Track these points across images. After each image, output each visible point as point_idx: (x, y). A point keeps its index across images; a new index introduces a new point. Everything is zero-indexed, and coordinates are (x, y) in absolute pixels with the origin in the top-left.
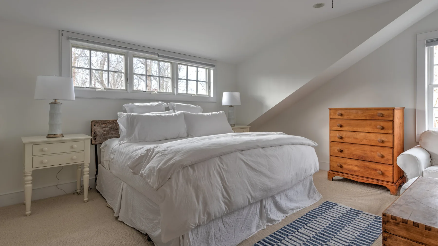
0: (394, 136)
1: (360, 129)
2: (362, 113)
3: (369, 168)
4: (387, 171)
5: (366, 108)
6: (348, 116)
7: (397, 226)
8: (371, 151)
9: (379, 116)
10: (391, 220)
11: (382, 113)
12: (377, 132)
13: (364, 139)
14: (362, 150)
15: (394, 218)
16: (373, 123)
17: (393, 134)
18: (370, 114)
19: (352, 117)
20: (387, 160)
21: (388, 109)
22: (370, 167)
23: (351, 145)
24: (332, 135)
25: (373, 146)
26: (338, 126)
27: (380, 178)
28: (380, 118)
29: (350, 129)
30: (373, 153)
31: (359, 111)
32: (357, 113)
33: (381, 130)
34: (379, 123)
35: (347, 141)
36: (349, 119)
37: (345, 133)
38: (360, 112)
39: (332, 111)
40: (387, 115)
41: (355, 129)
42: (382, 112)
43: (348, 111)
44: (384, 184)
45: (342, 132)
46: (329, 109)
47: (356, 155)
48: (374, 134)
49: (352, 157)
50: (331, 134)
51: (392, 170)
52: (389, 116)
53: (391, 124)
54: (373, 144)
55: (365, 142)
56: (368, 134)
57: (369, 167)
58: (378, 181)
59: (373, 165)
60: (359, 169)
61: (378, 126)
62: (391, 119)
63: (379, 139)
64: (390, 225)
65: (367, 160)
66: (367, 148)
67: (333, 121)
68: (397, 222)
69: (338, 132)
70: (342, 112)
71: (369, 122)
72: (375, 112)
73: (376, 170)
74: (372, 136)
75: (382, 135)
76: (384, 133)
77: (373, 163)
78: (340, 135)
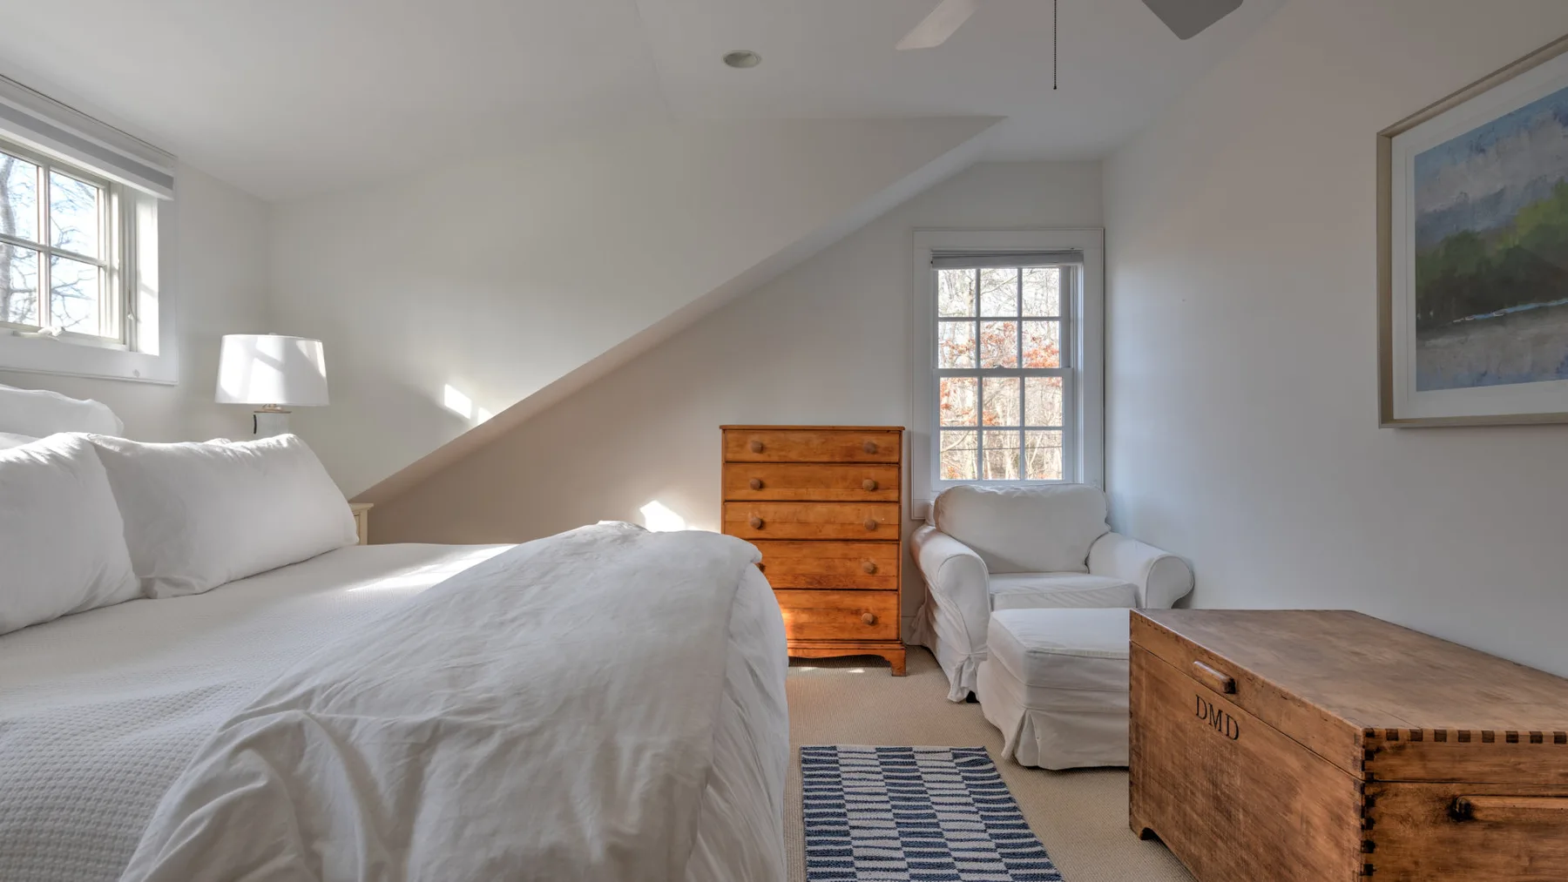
0: (900, 508)
1: (815, 494)
2: (823, 443)
3: (839, 610)
4: (885, 609)
5: (833, 427)
6: (783, 453)
7: (1400, 754)
8: (845, 557)
9: (868, 451)
10: (1386, 744)
11: (875, 442)
12: (859, 499)
13: (828, 522)
14: (820, 559)
15: (1392, 735)
16: (852, 471)
17: (898, 502)
18: (844, 445)
19: (793, 456)
20: (885, 579)
21: (887, 431)
22: (842, 606)
23: (791, 546)
24: (729, 517)
25: (849, 543)
26: (754, 488)
27: (869, 634)
28: (870, 458)
29: (788, 493)
30: (849, 564)
31: (812, 435)
32: (807, 443)
33: (871, 493)
34: (866, 471)
35: (780, 535)
36: (786, 462)
37: (771, 508)
38: (816, 440)
39: (730, 436)
40: (886, 449)
41: (804, 493)
42: (873, 439)
43: (781, 435)
44: (876, 649)
45: (763, 506)
46: (721, 427)
47: (803, 575)
48: (853, 506)
49: (792, 583)
50: (727, 517)
51: (896, 606)
52: (889, 450)
53: (893, 473)
54: (850, 536)
55: (830, 532)
56: (837, 507)
57: (840, 607)
58: (862, 646)
59: (848, 600)
60: (814, 619)
61: (866, 483)
62: (895, 458)
63: (866, 520)
64: (1384, 759)
65: (833, 587)
66: (836, 550)
67: (736, 469)
68: (1399, 742)
69: (750, 505)
70: (766, 439)
71: (840, 470)
72: (857, 439)
73: (857, 612)
74: (848, 512)
75: (873, 507)
76: (879, 499)
77: (851, 592)
78: (759, 516)
